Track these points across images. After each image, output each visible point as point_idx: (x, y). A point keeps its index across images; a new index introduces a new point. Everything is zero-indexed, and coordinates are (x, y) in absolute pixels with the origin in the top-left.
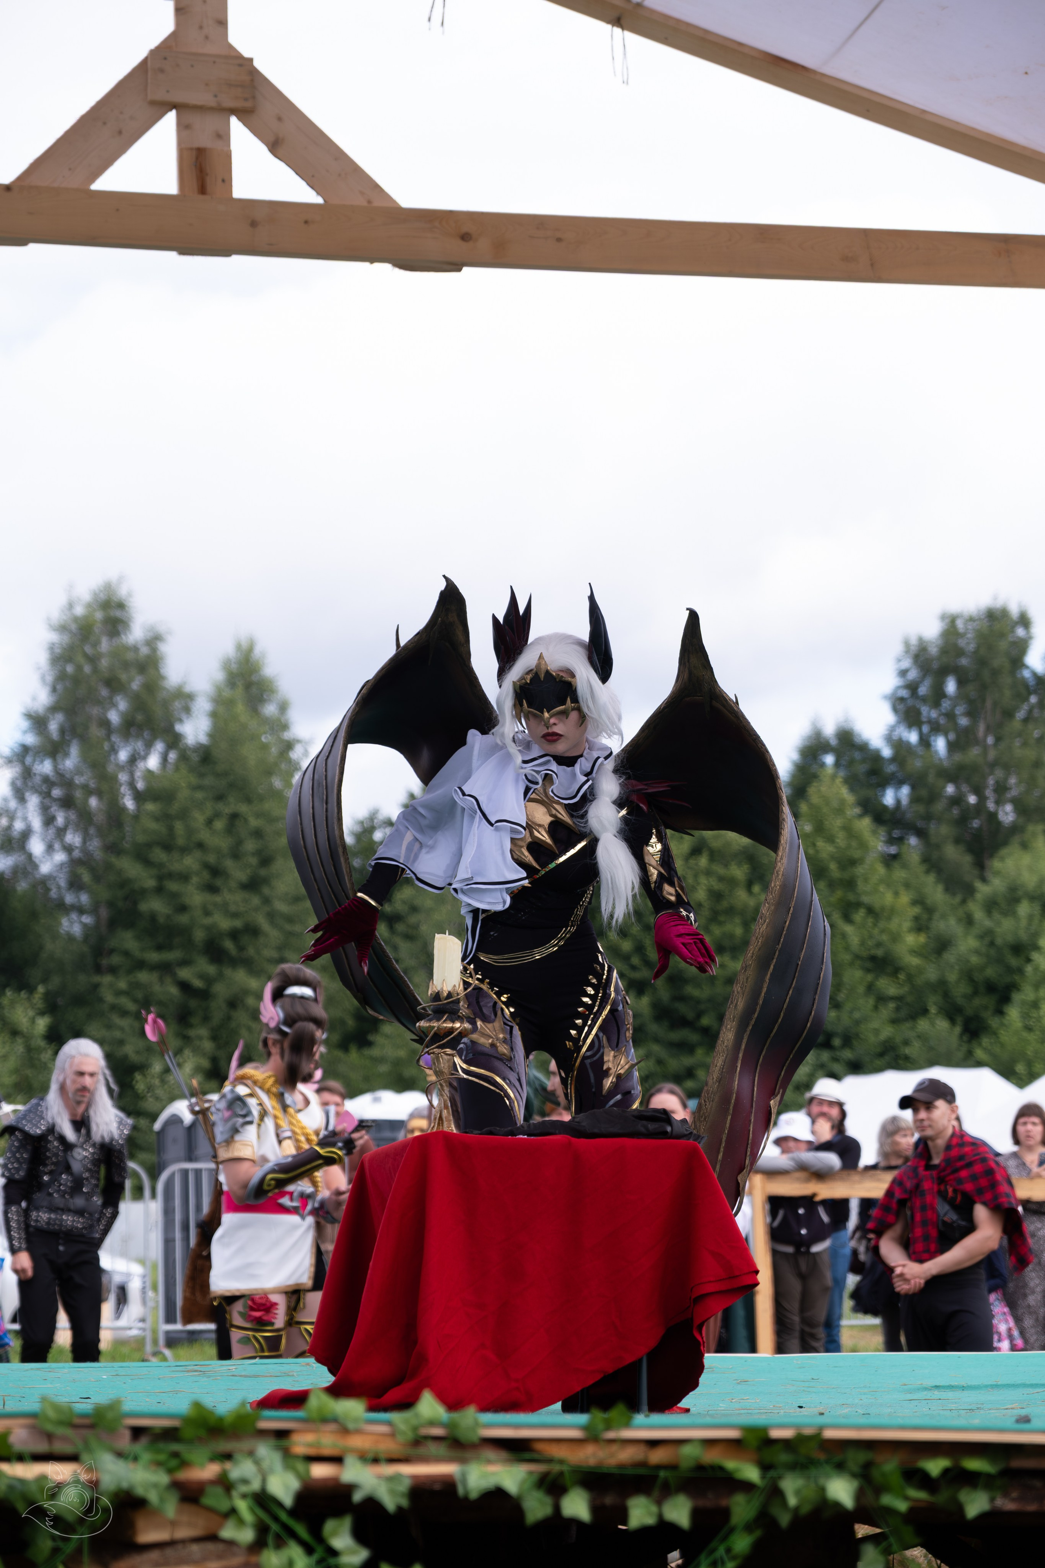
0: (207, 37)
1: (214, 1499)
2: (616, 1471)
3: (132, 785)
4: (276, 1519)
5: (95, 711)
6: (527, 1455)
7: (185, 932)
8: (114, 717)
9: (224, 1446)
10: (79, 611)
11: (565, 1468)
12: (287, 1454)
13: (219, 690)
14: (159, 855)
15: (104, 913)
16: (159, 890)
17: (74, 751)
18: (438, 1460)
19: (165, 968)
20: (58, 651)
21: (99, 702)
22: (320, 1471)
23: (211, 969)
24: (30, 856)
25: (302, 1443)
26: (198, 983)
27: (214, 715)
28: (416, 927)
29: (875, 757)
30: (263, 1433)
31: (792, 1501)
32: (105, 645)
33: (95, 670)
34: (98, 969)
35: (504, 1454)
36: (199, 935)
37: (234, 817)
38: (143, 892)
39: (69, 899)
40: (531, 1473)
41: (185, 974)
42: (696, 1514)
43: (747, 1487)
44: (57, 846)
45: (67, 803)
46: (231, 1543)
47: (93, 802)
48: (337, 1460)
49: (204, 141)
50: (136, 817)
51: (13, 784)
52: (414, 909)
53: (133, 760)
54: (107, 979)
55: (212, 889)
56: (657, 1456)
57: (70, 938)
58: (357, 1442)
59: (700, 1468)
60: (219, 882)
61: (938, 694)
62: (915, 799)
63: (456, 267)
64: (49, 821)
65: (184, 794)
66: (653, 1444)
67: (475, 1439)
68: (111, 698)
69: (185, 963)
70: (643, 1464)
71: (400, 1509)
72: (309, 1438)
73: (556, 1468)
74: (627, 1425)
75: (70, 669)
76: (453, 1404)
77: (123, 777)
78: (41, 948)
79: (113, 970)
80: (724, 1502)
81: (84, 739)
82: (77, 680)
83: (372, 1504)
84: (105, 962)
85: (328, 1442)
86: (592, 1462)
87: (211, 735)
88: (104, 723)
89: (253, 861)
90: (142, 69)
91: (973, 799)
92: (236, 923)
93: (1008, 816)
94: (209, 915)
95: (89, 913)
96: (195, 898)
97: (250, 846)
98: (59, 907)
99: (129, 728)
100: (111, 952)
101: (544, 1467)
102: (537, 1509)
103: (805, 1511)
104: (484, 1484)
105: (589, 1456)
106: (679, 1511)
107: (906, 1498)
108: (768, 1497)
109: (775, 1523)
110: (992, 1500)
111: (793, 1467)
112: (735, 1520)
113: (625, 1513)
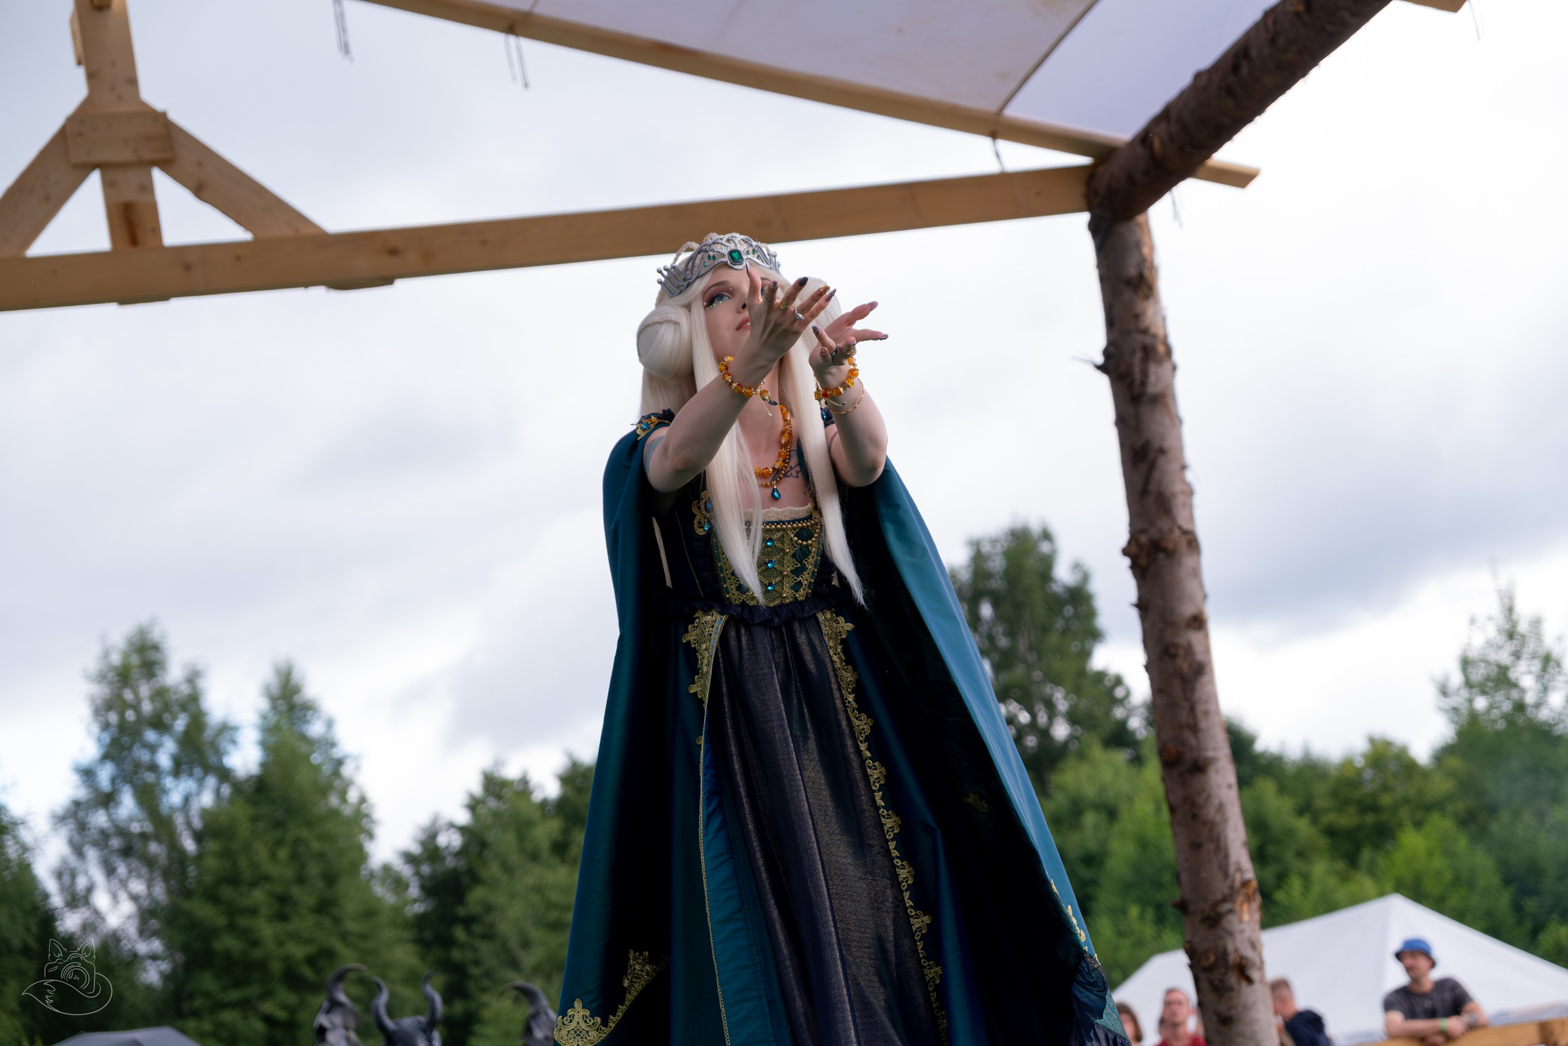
0: (120, 98)
3: (189, 824)
5: (144, 757)
7: (262, 966)
10: (116, 659)
13: (264, 717)
14: (227, 892)
15: (180, 957)
16: (232, 927)
17: (127, 797)
19: (245, 1005)
20: (99, 702)
21: (147, 746)
23: (291, 998)
24: (97, 913)
26: (281, 1015)
27: (264, 744)
28: (492, 926)
32: (145, 690)
33: (138, 716)
36: (276, 967)
37: (297, 841)
38: (214, 932)
39: (143, 948)
41: (268, 1007)
44: (123, 896)
45: (127, 852)
47: (154, 848)
49: (129, 195)
50: (200, 857)
51: (71, 843)
52: (489, 908)
53: (187, 799)
55: (282, 917)
57: (149, 988)
60: (288, 911)
61: (975, 620)
63: (388, 281)
64: (110, 871)
65: (244, 828)
68: (158, 740)
69: (267, 994)
75: (113, 718)
77: (179, 820)
82: (120, 730)
84: (186, 1007)
87: (263, 765)
88: (154, 767)
89: (319, 884)
90: (62, 136)
91: (1024, 717)
92: (311, 949)
93: (1061, 731)
94: (281, 943)
95: (164, 959)
96: (267, 930)
97: (314, 870)
98: (135, 959)
99: (179, 768)
100: (191, 996)
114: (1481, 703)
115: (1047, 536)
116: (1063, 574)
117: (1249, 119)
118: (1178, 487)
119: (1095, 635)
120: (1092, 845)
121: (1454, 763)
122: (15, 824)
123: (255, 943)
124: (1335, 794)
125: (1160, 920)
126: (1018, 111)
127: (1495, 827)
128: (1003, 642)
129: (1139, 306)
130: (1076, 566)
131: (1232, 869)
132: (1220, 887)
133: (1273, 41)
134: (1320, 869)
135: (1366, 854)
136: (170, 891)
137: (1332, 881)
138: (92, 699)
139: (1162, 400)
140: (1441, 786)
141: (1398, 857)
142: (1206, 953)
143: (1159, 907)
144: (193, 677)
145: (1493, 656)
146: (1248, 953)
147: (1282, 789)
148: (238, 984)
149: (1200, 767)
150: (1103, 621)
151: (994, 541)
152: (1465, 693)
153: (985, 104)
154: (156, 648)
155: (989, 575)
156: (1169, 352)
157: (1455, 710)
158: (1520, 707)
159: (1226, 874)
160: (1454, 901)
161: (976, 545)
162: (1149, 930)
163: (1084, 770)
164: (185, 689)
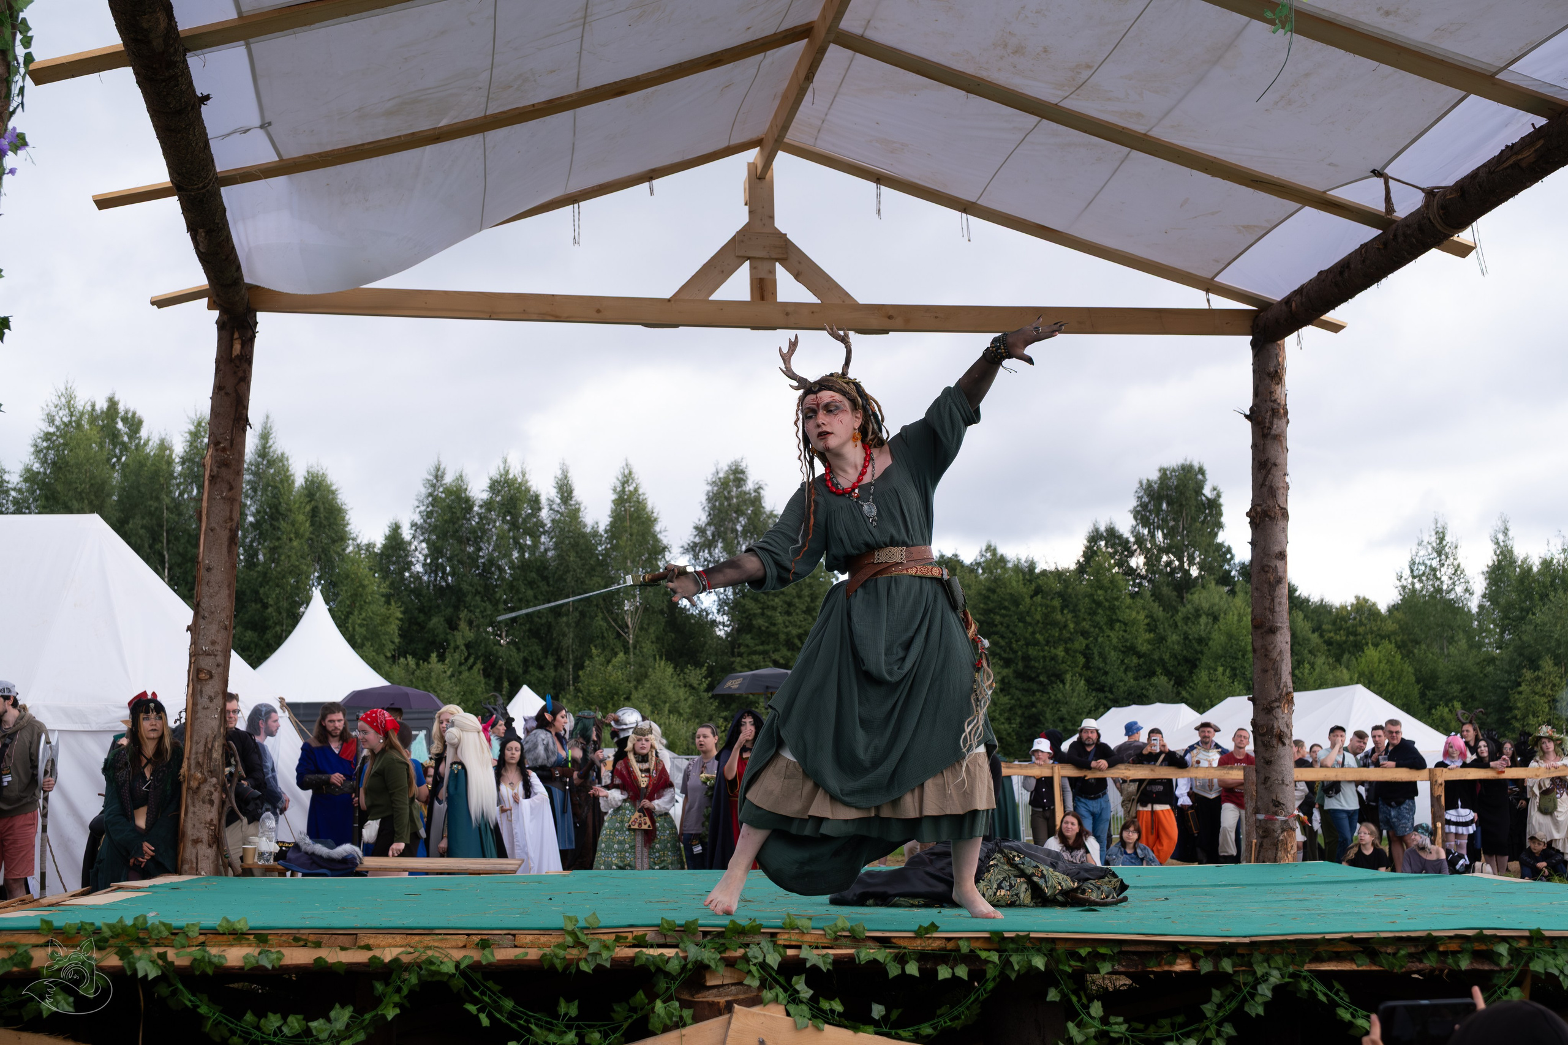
0: (764, 225)
1: (741, 965)
2: (930, 952)
4: (770, 975)
5: (730, 525)
6: (888, 946)
7: (775, 635)
8: (739, 528)
9: (746, 940)
10: (721, 475)
11: (907, 951)
12: (775, 943)
15: (736, 626)
16: (763, 614)
17: (720, 545)
18: (847, 947)
19: (765, 653)
20: (711, 495)
21: (731, 520)
22: (790, 952)
23: (789, 654)
25: (782, 939)
26: (782, 661)
30: (764, 933)
31: (1016, 967)
32: (734, 491)
33: (729, 505)
34: (733, 654)
35: (878, 945)
36: (782, 637)
38: (755, 615)
39: (719, 619)
40: (891, 954)
41: (776, 656)
42: (969, 974)
46: (749, 986)
48: (799, 947)
49: (763, 275)
54: (738, 659)
55: (788, 613)
56: (950, 945)
57: (720, 638)
58: (807, 938)
60: (791, 610)
61: (1158, 509)
62: (1146, 563)
66: (949, 939)
68: (737, 519)
69: (776, 650)
70: (944, 949)
71: (828, 970)
72: (786, 936)
73: (903, 951)
75: (717, 504)
78: (706, 643)
79: (740, 655)
80: (982, 971)
81: (724, 540)
82: (720, 511)
83: (815, 968)
85: (794, 938)
86: (919, 949)
88: (735, 531)
89: (809, 600)
90: (733, 240)
91: (1177, 563)
92: (801, 631)
93: (1194, 572)
94: (787, 627)
95: (728, 626)
96: (780, 619)
97: (806, 592)
98: (714, 623)
99: (745, 532)
100: (739, 646)
101: (896, 951)
102: (894, 971)
103: (1022, 972)
104: (868, 958)
105: (918, 945)
106: (962, 972)
107: (1070, 966)
108: (1005, 965)
109: (1008, 977)
110: (1113, 966)
111: (1016, 951)
112: (988, 976)
113: (936, 973)
114: (1418, 586)
115: (1201, 471)
116: (1207, 491)
117: (1345, 300)
118: (1281, 484)
119: (1220, 526)
120: (1203, 634)
121: (1399, 615)
122: (664, 549)
123: (774, 625)
124: (1334, 623)
125: (1234, 676)
126: (1222, 279)
127: (1416, 651)
128: (1172, 523)
129: (1274, 387)
130: (1215, 489)
131: (1282, 686)
132: (1275, 694)
133: (1364, 261)
134: (1320, 660)
135: (1346, 656)
136: (734, 593)
137: (1326, 667)
138: (708, 492)
139: (1279, 438)
140: (1391, 626)
141: (1363, 660)
142: (1262, 726)
143: (1234, 669)
144: (758, 490)
145: (1428, 563)
146: (1285, 730)
147: (1306, 616)
148: (762, 643)
149: (1273, 630)
150: (1224, 519)
151: (1174, 470)
152: (1410, 580)
153: (1206, 274)
154: (743, 472)
155: (1169, 488)
156: (1286, 413)
157: (1404, 588)
158: (1439, 590)
159: (1278, 688)
160: (1389, 687)
161: (1163, 471)
162: (1227, 681)
163: (1205, 594)
164: (753, 495)
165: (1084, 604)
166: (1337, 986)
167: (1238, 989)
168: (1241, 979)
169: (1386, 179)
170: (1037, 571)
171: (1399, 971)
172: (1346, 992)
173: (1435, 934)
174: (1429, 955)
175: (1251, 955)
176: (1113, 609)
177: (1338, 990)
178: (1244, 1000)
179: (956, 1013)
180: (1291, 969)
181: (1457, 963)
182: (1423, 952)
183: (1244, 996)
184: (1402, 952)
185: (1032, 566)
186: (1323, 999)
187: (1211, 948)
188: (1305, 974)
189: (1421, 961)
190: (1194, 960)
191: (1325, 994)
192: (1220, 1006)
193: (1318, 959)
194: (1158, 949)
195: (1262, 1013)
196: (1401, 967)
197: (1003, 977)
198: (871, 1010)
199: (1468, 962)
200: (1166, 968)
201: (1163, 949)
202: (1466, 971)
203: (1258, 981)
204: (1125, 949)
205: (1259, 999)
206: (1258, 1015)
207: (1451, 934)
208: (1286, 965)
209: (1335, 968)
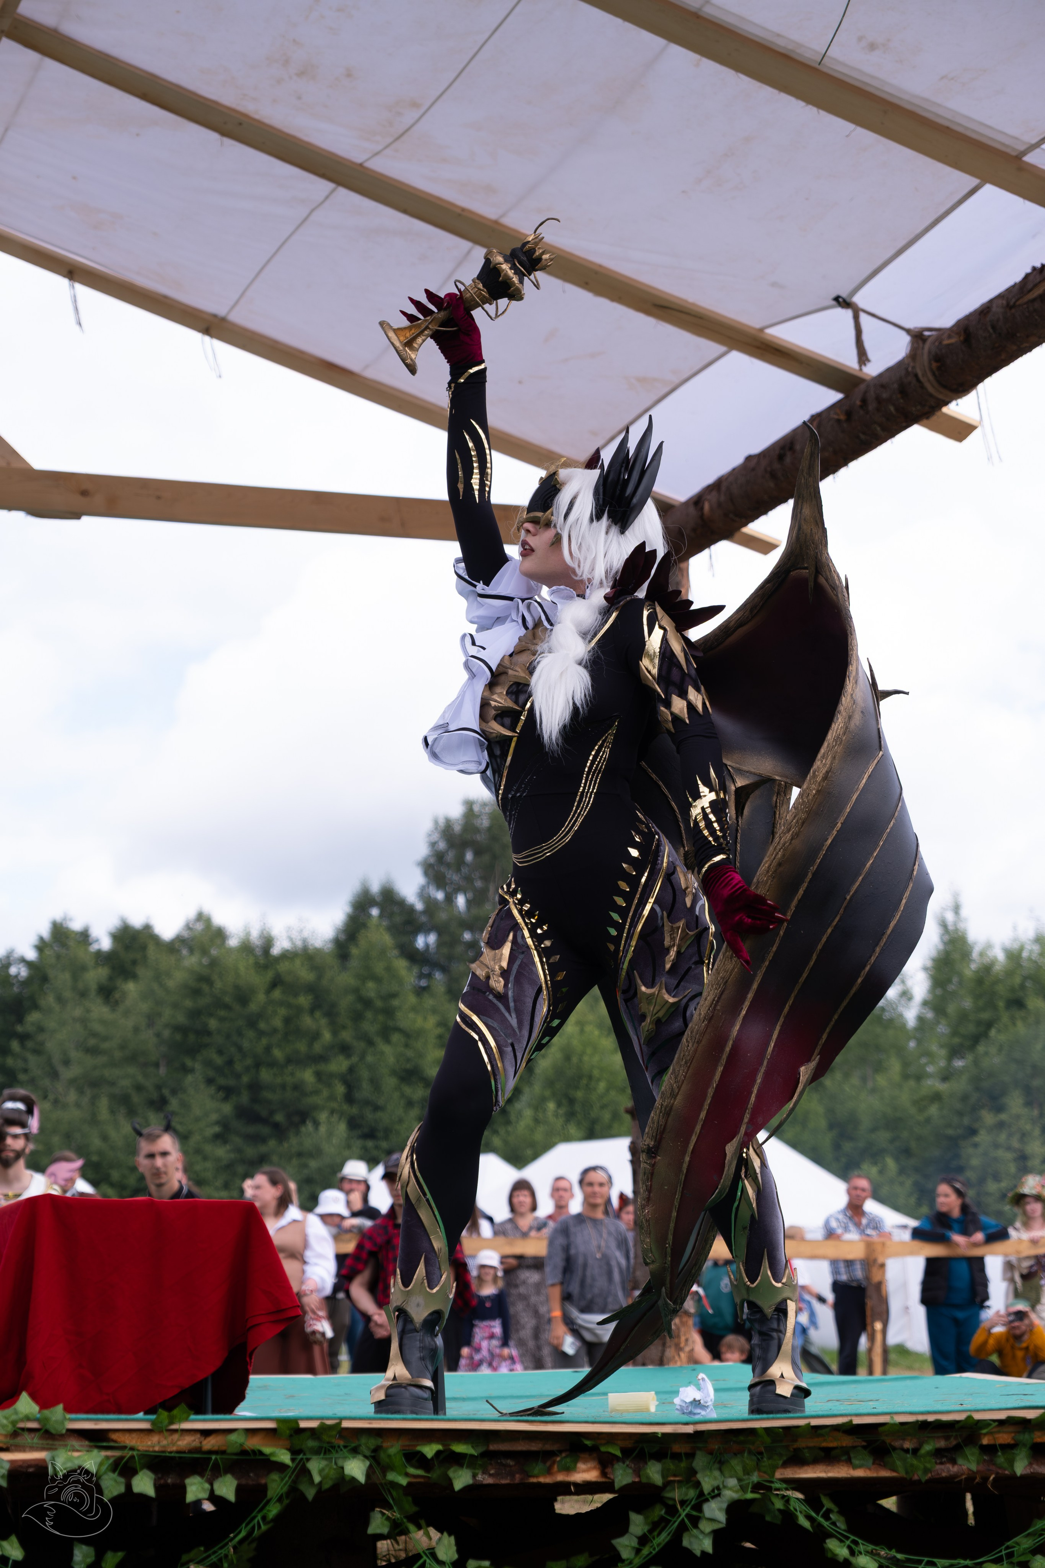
2: (177, 1455)
6: (105, 1444)
11: (135, 1453)
18: (33, 1448)
29: (411, 909)
31: (317, 1479)
35: (87, 1443)
40: (107, 1458)
42: (240, 1490)
43: (281, 1467)
56: (210, 1443)
59: (244, 1452)
61: (460, 862)
62: (440, 944)
66: (206, 1433)
67: (64, 1431)
70: (198, 1450)
73: (128, 1454)
74: (186, 1420)
76: (44, 1403)
80: (263, 1481)
86: (157, 1449)
101: (117, 1454)
102: (112, 1486)
103: (326, 1486)
104: (70, 1465)
105: (155, 1444)
106: (227, 1488)
107: (407, 1475)
108: (297, 1476)
109: (303, 1496)
110: (474, 1476)
111: (317, 1452)
112: (270, 1494)
113: (183, 1490)
128: (479, 884)
155: (476, 831)
165: (346, 1002)
166: (827, 1504)
167: (672, 1510)
168: (676, 1494)
169: (857, 312)
170: (276, 951)
171: (924, 1478)
172: (841, 1512)
173: (977, 1416)
174: (968, 1451)
175: (691, 1456)
176: (389, 1012)
177: (829, 1511)
178: (682, 1529)
179: (214, 1558)
180: (755, 1478)
181: (1011, 1462)
182: (958, 1448)
183: (683, 1519)
184: (928, 1447)
185: (268, 942)
186: (806, 1524)
187: (629, 1444)
188: (777, 1485)
189: (954, 1462)
190: (605, 1463)
191: (809, 1517)
192: (643, 1540)
193: (797, 1460)
194: (548, 1447)
195: (709, 1549)
196: (926, 1471)
197: (294, 1494)
198: (71, 1555)
199: (1026, 1462)
200: (560, 1477)
201: (555, 1447)
202: (1023, 1477)
203: (702, 1499)
204: (493, 1447)
205: (706, 1527)
206: (703, 1553)
207: (1002, 1416)
208: (747, 1472)
209: (823, 1475)
